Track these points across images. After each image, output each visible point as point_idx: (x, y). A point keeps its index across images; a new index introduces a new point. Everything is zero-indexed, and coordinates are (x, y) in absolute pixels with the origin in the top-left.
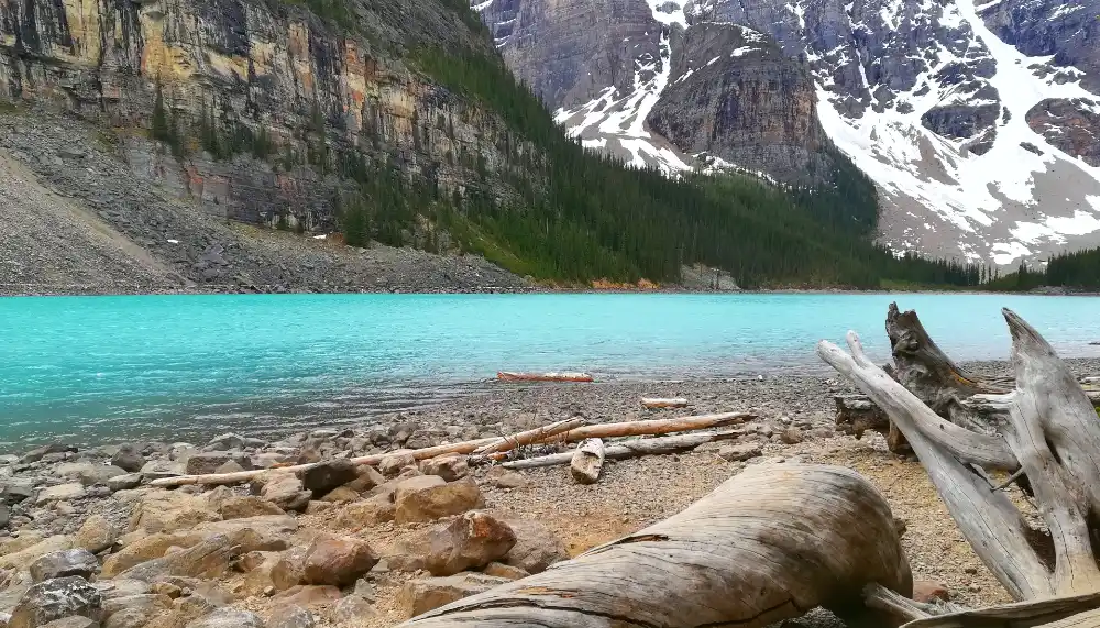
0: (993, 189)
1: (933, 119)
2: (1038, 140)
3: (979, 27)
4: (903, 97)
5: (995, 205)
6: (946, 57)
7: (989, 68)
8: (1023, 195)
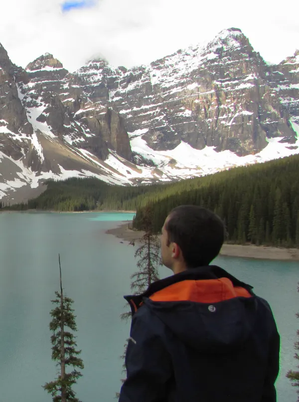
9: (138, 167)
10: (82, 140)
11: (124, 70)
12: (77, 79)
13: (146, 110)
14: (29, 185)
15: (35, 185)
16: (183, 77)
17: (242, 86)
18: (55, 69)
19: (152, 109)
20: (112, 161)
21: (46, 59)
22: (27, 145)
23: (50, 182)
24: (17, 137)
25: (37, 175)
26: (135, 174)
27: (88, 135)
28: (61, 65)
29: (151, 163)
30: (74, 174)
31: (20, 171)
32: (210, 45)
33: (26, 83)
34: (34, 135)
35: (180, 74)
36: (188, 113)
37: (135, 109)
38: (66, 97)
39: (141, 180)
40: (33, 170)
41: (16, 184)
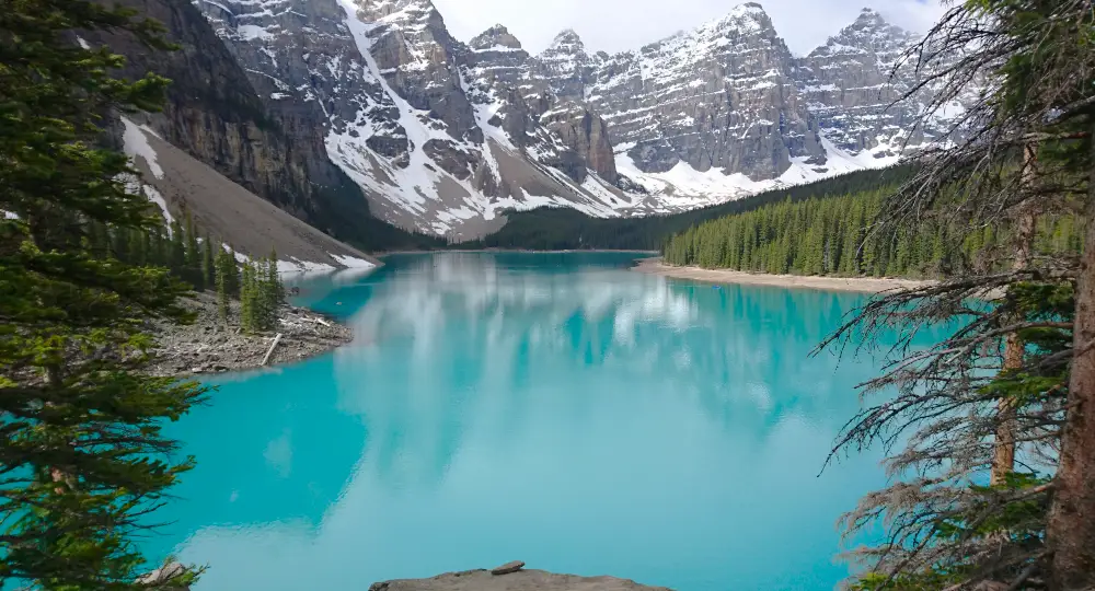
0: (418, 190)
1: (373, 142)
2: (432, 163)
3: (385, 85)
4: (350, 125)
5: (422, 201)
6: (372, 104)
7: (396, 114)
8: (433, 195)
9: (627, 194)
10: (552, 154)
11: (605, 56)
12: (540, 66)
13: (634, 116)
14: (481, 215)
15: (489, 216)
16: (684, 70)
17: (761, 85)
18: (510, 50)
19: (642, 114)
20: (592, 184)
21: (498, 33)
22: (475, 159)
23: (510, 212)
24: (460, 147)
25: (493, 201)
26: (622, 204)
27: (559, 148)
28: (518, 44)
29: (642, 190)
30: (543, 201)
31: (468, 195)
32: (722, 26)
33: (472, 66)
34: (485, 145)
35: (680, 65)
36: (689, 121)
37: (619, 114)
38: (528, 92)
39: (631, 210)
40: (486, 194)
41: (464, 214)
